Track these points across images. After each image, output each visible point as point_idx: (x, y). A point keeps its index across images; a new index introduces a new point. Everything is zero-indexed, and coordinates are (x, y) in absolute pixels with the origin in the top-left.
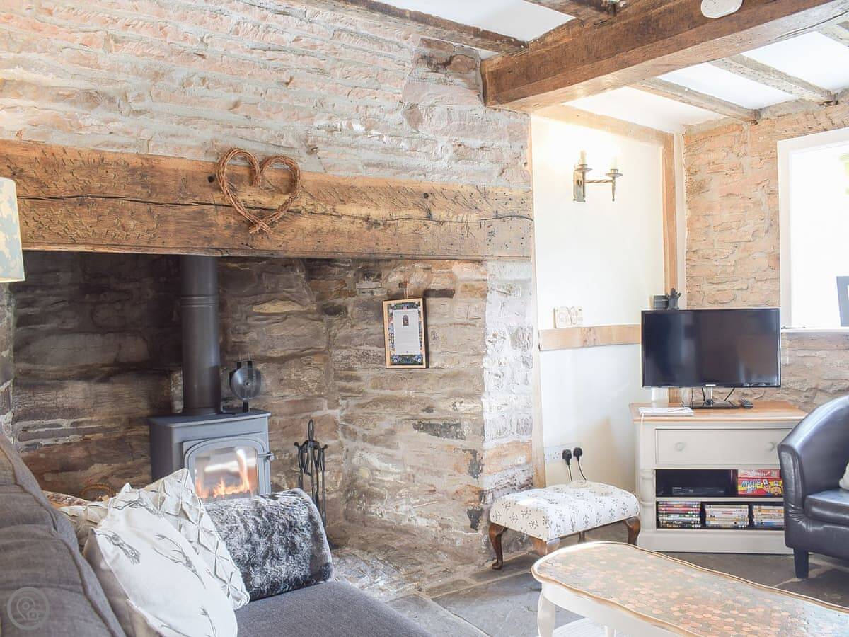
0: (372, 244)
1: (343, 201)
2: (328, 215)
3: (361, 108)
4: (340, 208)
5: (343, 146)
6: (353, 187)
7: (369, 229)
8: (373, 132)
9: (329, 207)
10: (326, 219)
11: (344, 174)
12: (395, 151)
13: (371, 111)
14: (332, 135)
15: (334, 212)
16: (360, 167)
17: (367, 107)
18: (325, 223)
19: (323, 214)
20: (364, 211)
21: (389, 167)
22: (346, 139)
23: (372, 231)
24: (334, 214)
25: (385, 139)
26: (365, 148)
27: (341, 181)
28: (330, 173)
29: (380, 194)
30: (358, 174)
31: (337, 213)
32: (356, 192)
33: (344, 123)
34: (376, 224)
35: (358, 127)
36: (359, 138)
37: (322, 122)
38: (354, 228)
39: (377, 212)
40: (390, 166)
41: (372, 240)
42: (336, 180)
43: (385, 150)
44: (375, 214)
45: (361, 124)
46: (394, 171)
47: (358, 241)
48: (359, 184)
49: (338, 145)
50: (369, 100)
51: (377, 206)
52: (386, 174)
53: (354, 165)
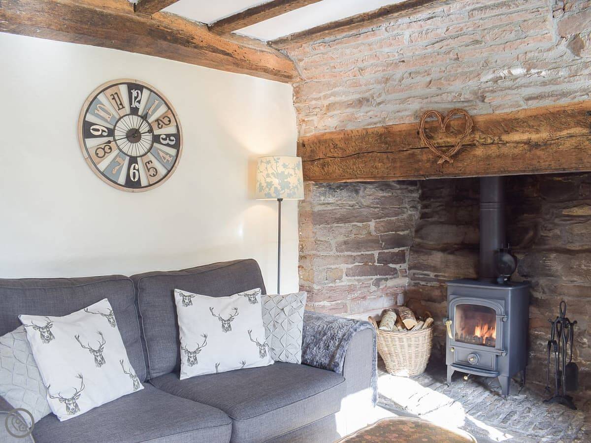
0: (535, 162)
1: (507, 131)
2: (495, 144)
3: (520, 56)
4: (505, 138)
5: (505, 90)
6: (516, 119)
7: (530, 151)
8: (533, 71)
9: (496, 138)
10: (494, 147)
11: (508, 111)
12: (554, 82)
13: (529, 55)
16: (522, 103)
17: (526, 53)
19: (492, 143)
20: (525, 137)
22: (508, 83)
23: (533, 152)
24: (500, 142)
25: (543, 73)
26: (524, 86)
27: (506, 117)
28: (497, 112)
30: (521, 108)
31: (503, 141)
32: (518, 123)
33: (506, 72)
34: (537, 145)
35: (518, 71)
36: (519, 80)
37: (490, 76)
38: (516, 151)
39: (538, 136)
40: (551, 95)
41: (533, 159)
42: (502, 117)
43: (544, 84)
45: (522, 68)
46: (553, 98)
47: (521, 161)
48: (521, 116)
49: (501, 90)
50: (523, 48)
51: (538, 131)
52: (548, 103)
53: (517, 101)
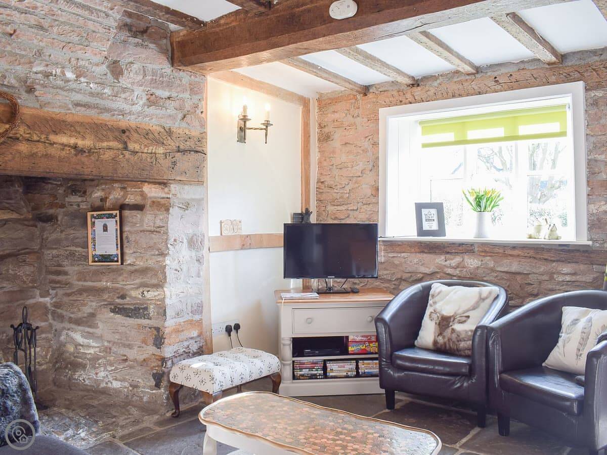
0: (79, 167)
1: (55, 132)
2: (42, 142)
3: (72, 59)
4: (53, 138)
5: (57, 88)
6: (64, 121)
7: (76, 155)
8: (82, 79)
9: (43, 137)
10: (41, 146)
11: (57, 110)
12: (99, 95)
13: (81, 63)
14: (48, 79)
15: (48, 140)
16: (70, 106)
17: (78, 59)
18: (40, 149)
19: (38, 141)
20: (72, 141)
21: (94, 108)
22: (60, 83)
23: (79, 157)
24: (47, 142)
25: (91, 85)
26: (75, 91)
27: (54, 116)
28: (46, 109)
29: (87, 129)
30: (69, 112)
31: (50, 141)
32: (66, 125)
33: (59, 71)
34: (82, 151)
35: (70, 75)
36: (71, 83)
37: (40, 68)
38: (63, 153)
39: (83, 142)
40: (96, 107)
41: (78, 164)
42: (50, 115)
43: (92, 94)
44: (81, 143)
45: (72, 72)
46: (98, 111)
47: (68, 164)
48: (69, 119)
49: (53, 87)
50: (80, 54)
51: (84, 138)
52: (92, 113)
53: (65, 103)
